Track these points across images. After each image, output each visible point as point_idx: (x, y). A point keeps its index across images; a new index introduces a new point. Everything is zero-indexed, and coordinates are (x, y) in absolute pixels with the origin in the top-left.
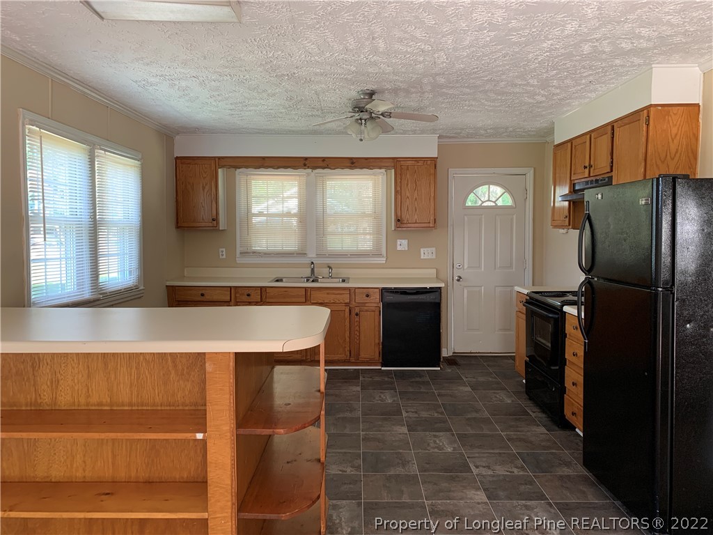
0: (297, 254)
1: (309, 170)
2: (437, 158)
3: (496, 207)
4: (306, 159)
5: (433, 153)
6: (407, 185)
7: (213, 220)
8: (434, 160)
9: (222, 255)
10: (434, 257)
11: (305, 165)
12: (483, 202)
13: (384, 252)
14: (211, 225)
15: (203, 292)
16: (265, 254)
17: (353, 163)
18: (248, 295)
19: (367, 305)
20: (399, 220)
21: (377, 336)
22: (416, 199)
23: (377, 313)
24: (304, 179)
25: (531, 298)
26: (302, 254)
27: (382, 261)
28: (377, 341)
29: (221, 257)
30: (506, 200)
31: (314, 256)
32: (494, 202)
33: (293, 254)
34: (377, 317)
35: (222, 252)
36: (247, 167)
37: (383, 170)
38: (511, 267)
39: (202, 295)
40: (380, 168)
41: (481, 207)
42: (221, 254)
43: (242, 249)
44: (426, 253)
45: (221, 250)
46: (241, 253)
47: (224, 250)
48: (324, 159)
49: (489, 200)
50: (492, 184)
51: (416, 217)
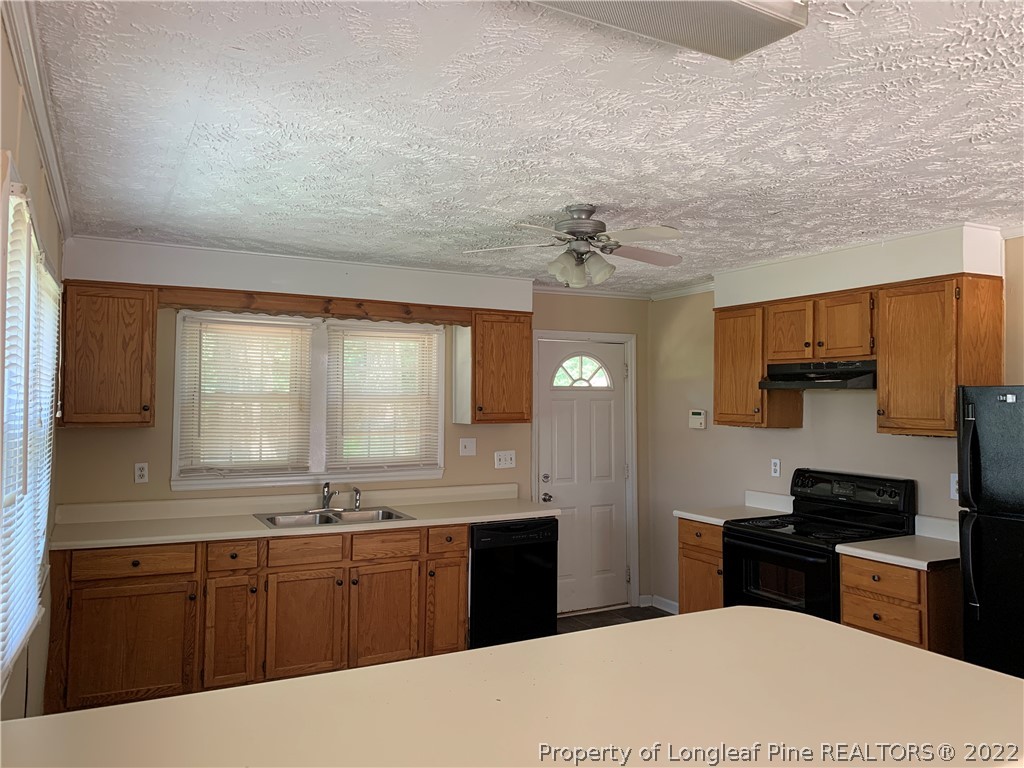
0: (294, 468)
1: (319, 320)
2: (532, 313)
3: (590, 389)
4: (329, 300)
5: (526, 306)
6: (492, 352)
7: (145, 408)
8: (528, 315)
9: (142, 476)
10: (513, 465)
11: (327, 311)
12: (575, 381)
13: (440, 461)
14: (138, 418)
15: (136, 558)
16: (231, 471)
17: (408, 312)
18: (234, 557)
19: (446, 555)
20: (481, 409)
21: (462, 609)
22: (504, 375)
23: (463, 568)
24: (307, 334)
25: (728, 529)
26: (301, 468)
27: (437, 474)
28: (462, 617)
29: (138, 480)
30: (601, 380)
31: (322, 469)
32: (588, 381)
33: (286, 469)
34: (462, 576)
35: (142, 469)
36: (217, 308)
37: (441, 327)
38: (609, 476)
39: (136, 564)
40: (437, 324)
41: (571, 389)
42: (138, 473)
43: (183, 463)
44: (504, 459)
45: (137, 466)
46: (181, 472)
47: (145, 465)
48: (360, 303)
49: (581, 379)
50: (586, 356)
51: (504, 404)
